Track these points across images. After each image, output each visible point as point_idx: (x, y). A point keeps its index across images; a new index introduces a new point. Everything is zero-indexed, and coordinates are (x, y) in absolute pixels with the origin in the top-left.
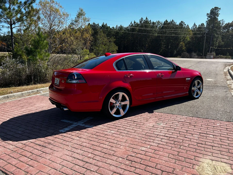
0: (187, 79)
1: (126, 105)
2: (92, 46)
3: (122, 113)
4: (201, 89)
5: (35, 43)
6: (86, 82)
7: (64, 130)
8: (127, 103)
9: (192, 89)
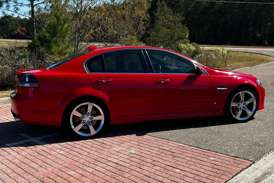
0: (218, 89)
1: (99, 121)
2: (147, 29)
3: (93, 132)
4: (254, 108)
5: (51, 28)
6: (40, 86)
7: (12, 144)
8: (101, 118)
9: (231, 106)
